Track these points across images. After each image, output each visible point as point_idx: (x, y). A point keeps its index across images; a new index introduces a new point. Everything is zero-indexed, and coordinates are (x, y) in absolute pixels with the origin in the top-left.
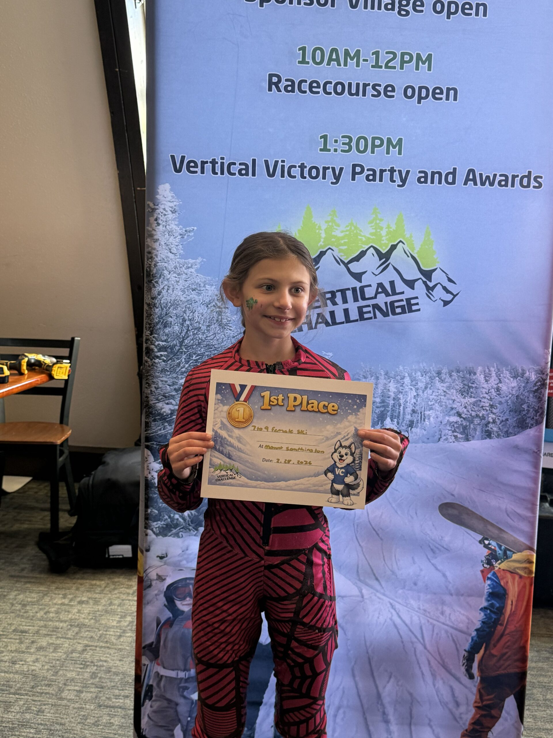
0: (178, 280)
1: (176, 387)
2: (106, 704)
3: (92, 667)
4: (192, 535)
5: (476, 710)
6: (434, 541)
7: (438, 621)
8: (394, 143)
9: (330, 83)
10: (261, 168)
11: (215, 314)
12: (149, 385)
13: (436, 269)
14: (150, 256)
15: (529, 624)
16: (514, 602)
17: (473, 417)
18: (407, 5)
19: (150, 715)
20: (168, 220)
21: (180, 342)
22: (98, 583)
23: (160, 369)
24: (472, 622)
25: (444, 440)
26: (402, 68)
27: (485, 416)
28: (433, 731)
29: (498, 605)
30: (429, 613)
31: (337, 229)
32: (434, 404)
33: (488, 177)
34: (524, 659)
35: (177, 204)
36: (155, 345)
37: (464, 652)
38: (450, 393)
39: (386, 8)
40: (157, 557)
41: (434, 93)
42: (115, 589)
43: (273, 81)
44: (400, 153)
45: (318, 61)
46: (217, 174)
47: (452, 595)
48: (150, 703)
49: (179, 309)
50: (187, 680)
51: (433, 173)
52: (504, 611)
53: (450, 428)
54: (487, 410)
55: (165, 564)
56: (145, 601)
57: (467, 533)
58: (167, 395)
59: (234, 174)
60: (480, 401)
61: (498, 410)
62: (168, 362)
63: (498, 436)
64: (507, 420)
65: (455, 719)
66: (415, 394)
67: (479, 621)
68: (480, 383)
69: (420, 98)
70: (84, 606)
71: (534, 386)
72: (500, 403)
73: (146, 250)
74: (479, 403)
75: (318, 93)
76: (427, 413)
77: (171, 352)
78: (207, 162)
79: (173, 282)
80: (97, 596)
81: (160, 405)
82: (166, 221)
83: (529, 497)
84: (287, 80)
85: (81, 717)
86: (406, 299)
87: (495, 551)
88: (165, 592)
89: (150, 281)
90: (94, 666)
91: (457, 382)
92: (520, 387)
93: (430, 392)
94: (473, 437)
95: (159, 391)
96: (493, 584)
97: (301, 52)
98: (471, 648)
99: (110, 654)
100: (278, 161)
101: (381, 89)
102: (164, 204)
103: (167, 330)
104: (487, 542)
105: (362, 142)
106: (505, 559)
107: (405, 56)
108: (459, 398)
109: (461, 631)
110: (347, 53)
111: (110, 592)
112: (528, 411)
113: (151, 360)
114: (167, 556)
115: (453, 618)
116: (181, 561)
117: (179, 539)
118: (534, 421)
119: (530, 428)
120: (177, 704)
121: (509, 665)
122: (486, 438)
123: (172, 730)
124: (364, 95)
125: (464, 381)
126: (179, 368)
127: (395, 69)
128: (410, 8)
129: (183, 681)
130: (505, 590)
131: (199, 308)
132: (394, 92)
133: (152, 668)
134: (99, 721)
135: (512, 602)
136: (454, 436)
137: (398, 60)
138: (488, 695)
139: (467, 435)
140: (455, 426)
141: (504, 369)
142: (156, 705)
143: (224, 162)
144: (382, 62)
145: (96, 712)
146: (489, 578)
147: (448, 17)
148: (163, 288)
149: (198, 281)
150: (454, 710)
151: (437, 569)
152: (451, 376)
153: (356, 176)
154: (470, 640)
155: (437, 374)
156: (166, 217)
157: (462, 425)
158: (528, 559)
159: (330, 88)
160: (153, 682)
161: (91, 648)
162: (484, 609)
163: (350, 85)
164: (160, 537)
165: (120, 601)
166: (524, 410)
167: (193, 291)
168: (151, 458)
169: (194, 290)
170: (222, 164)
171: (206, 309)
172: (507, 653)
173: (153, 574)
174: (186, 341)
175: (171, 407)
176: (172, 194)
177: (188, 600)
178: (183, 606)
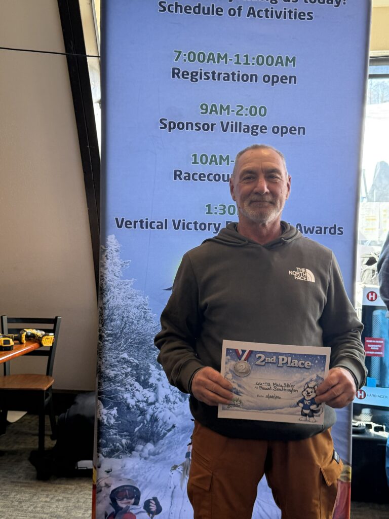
0: (119, 292)
1: (118, 359)
4: (128, 457)
9: (212, 174)
10: (170, 224)
11: (142, 313)
12: (101, 359)
14: (102, 278)
16: (338, 500)
18: (257, 129)
21: (121, 331)
22: (70, 487)
23: (108, 348)
33: (309, 229)
35: (119, 246)
36: (105, 333)
39: (244, 131)
40: (106, 471)
42: (81, 491)
43: (177, 174)
45: (204, 162)
46: (143, 228)
49: (120, 310)
55: (110, 476)
56: (97, 501)
58: (112, 364)
59: (154, 228)
62: (113, 344)
70: (60, 503)
73: (100, 274)
75: (204, 180)
77: (115, 337)
78: (137, 222)
79: (116, 294)
81: (108, 371)
82: (112, 257)
84: (185, 173)
88: (111, 495)
89: (102, 294)
95: (107, 362)
97: (194, 157)
100: (181, 220)
102: (111, 247)
103: (113, 324)
105: (232, 207)
110: (221, 157)
111: (78, 493)
113: (103, 342)
114: (111, 471)
116: (120, 474)
117: (119, 459)
126: (120, 348)
128: (258, 131)
131: (133, 310)
147: (282, 136)
148: (110, 298)
149: (132, 293)
156: (112, 254)
158: (347, 471)
159: (211, 177)
163: (223, 175)
164: (107, 458)
165: (85, 500)
167: (129, 299)
168: (102, 406)
170: (147, 222)
171: (137, 310)
173: (102, 483)
174: (124, 330)
175: (115, 372)
176: (116, 241)
177: (125, 500)
178: (122, 504)
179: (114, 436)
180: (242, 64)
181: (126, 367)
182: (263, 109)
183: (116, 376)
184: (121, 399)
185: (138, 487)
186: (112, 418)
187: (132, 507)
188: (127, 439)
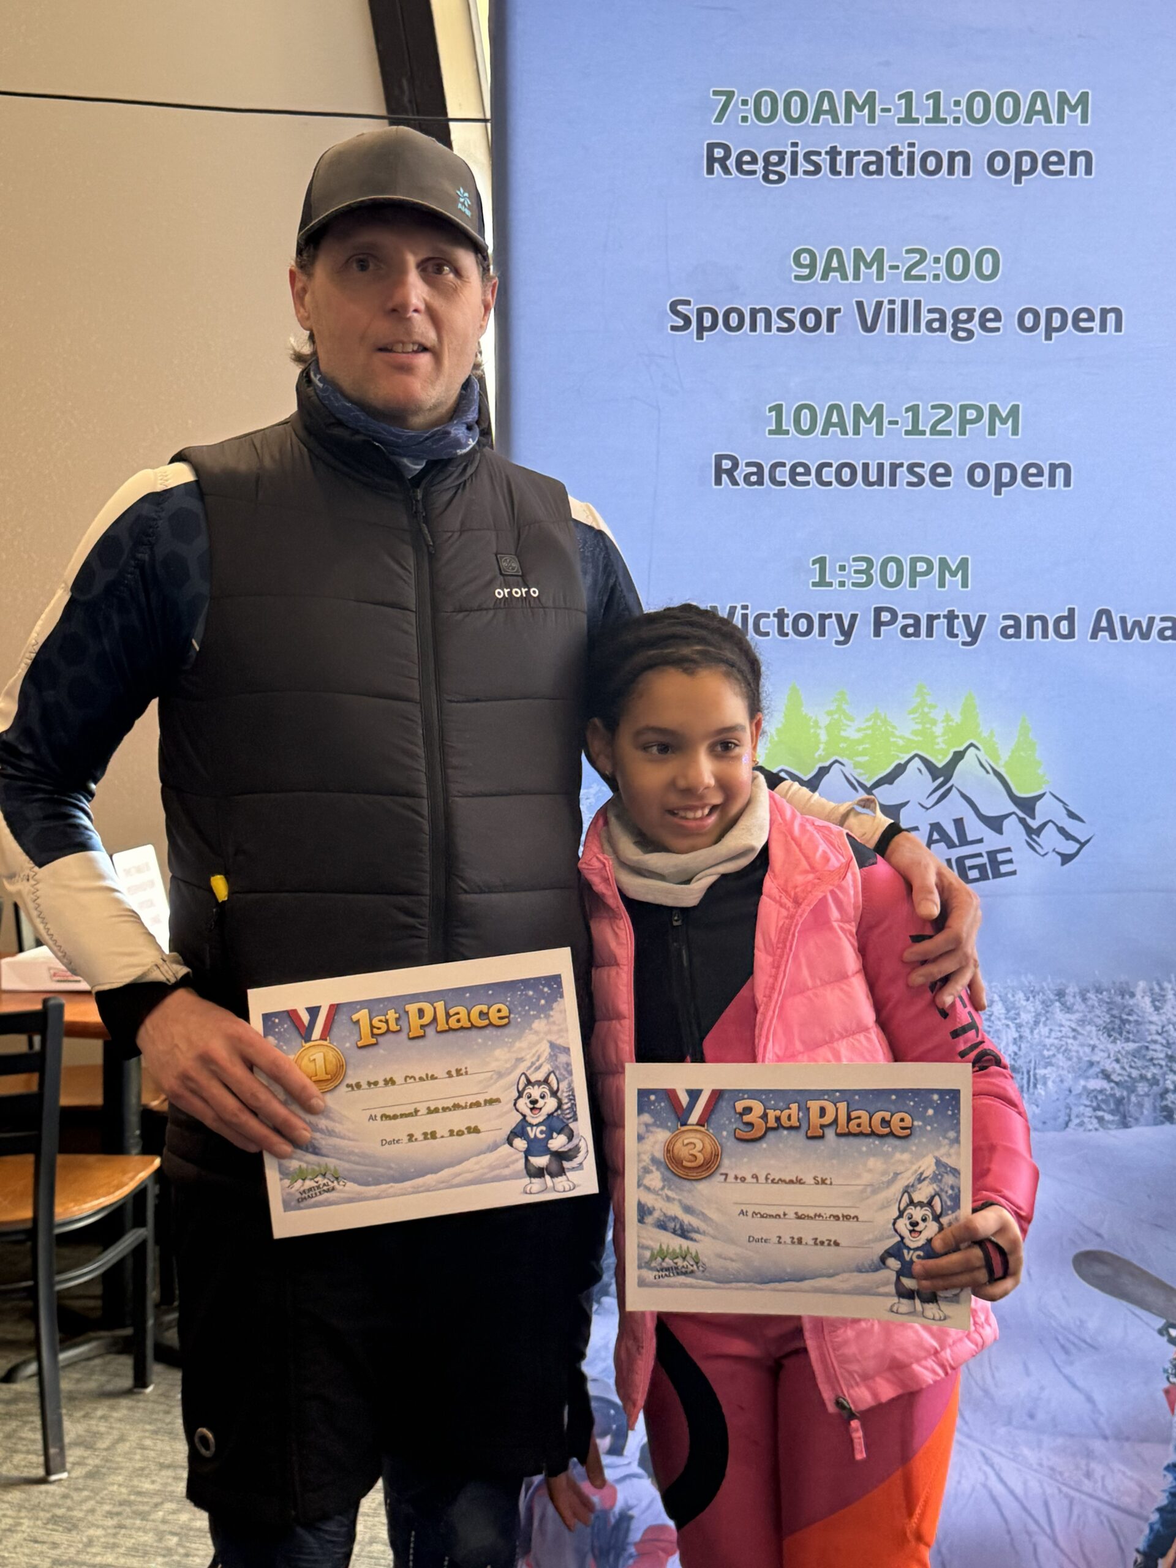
6: (1066, 1329)
7: (1079, 1491)
8: (954, 568)
9: (830, 465)
17: (1134, 1080)
18: (970, 319)
24: (1150, 1492)
25: (1076, 1125)
26: (963, 432)
27: (1158, 1077)
30: (1061, 1473)
31: (849, 726)
32: (1054, 1055)
33: (1137, 624)
37: (1136, 1554)
38: (1085, 1033)
39: (930, 329)
41: (1026, 474)
43: (724, 467)
44: (965, 584)
45: (806, 428)
47: (1106, 1438)
51: (1031, 620)
53: (1088, 1103)
54: (1161, 1067)
57: (1133, 1310)
60: (1147, 1048)
66: (1016, 1035)
67: (1164, 1491)
68: (1144, 1012)
69: (999, 486)
74: (1144, 1052)
75: (807, 483)
76: (1041, 1072)
84: (748, 465)
86: (988, 853)
91: (1098, 1012)
93: (1045, 1031)
94: (1137, 1119)
97: (774, 413)
98: (1150, 1546)
100: (735, 607)
101: (925, 472)
104: (1173, 1332)
105: (892, 565)
107: (968, 411)
108: (1103, 1042)
109: (1127, 1512)
110: (858, 410)
115: (1109, 1484)
122: (1162, 1123)
124: (893, 483)
125: (1111, 1009)
127: (950, 434)
128: (974, 326)
132: (950, 476)
136: (1097, 1118)
137: (954, 418)
139: (1124, 1117)
140: (1100, 1098)
144: (925, 424)
151: (1074, 1385)
152: (1084, 999)
153: (883, 628)
154: (1147, 1530)
155: (1057, 995)
157: (1113, 1095)
159: (828, 474)
162: (1171, 1468)
163: (866, 466)
180: (922, 121)
182: (988, 259)
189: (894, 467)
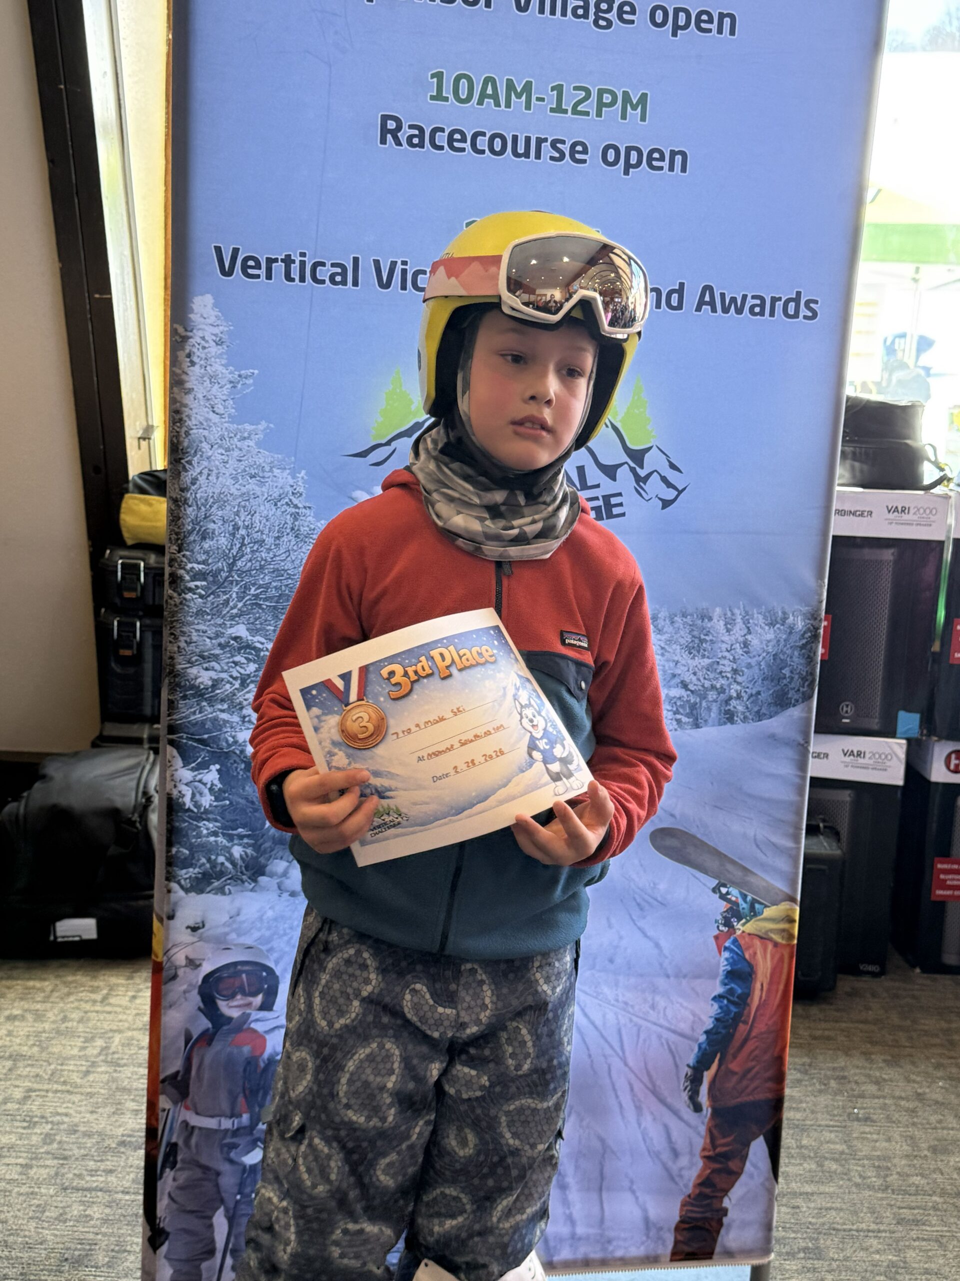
0: (226, 459)
1: (222, 640)
2: (75, 1184)
3: (44, 1125)
4: (247, 891)
5: (704, 1163)
6: (642, 890)
7: (646, 1020)
9: (484, 134)
10: (367, 273)
11: (288, 517)
12: (176, 638)
13: (650, 449)
14: (177, 417)
15: (788, 1021)
16: (765, 985)
17: (706, 689)
18: (609, 10)
19: (173, 1195)
20: (209, 355)
21: (229, 565)
23: (195, 610)
24: (700, 1019)
26: (599, 114)
27: (725, 687)
28: (637, 1198)
29: (739, 991)
30: (632, 1006)
33: (733, 300)
34: (780, 1078)
35: (226, 329)
36: (184, 569)
37: (687, 1069)
38: (671, 650)
39: (575, 15)
40: (188, 927)
41: (650, 158)
42: (69, 994)
43: (389, 127)
45: (463, 97)
46: (293, 280)
47: (668, 976)
48: (172, 1173)
49: (228, 508)
50: (236, 1133)
52: (749, 1000)
54: (728, 678)
55: (201, 939)
56: (164, 1003)
57: (694, 876)
58: (206, 654)
59: (323, 282)
60: (718, 663)
61: (745, 677)
62: (209, 599)
63: (745, 719)
64: (759, 693)
65: (672, 1178)
67: (711, 1017)
68: (718, 633)
69: (628, 166)
70: (17, 1023)
71: (800, 639)
72: (749, 666)
74: (715, 666)
75: (463, 150)
77: (214, 582)
78: (276, 260)
79: (217, 463)
80: (38, 1006)
81: (193, 671)
82: (206, 359)
83: (790, 817)
84: (411, 127)
85: (33, 1208)
86: (603, 497)
87: (736, 904)
88: (200, 987)
89: (178, 460)
90: (47, 1123)
91: (682, 633)
92: (779, 641)
94: (706, 721)
95: (192, 647)
96: (732, 957)
97: (435, 80)
98: (698, 1062)
99: (74, 1103)
100: (396, 262)
102: (203, 330)
103: (206, 545)
104: (724, 890)
106: (751, 919)
107: (605, 95)
108: (684, 658)
109: (682, 1035)
110: (510, 86)
111: (62, 999)
112: (792, 678)
113: (180, 595)
114: (204, 926)
115: (669, 1013)
116: (227, 934)
117: (224, 897)
118: (801, 695)
119: (794, 706)
120: (218, 1174)
121: (756, 1088)
122: (725, 723)
123: (210, 1218)
124: (538, 156)
125: (693, 630)
126: (228, 609)
127: (588, 115)
128: (613, 16)
129: (229, 1134)
130: (750, 965)
131: (262, 508)
132: (587, 153)
133: (176, 1115)
134: (66, 1213)
135: (762, 985)
136: (677, 720)
137: (593, 101)
138: (724, 1137)
139: (697, 719)
140: (678, 704)
141: (755, 611)
142: (183, 1177)
143: (305, 261)
144: (568, 104)
145: (59, 1199)
146: (726, 949)
147: (674, 34)
148: (201, 473)
149: (260, 461)
150: (670, 1164)
151: (645, 935)
152: (672, 622)
154: (696, 1049)
156: (206, 351)
158: (788, 916)
159: (482, 143)
160: (178, 1137)
161: (37, 1093)
162: (717, 998)
163: (515, 139)
164: (193, 894)
165: (81, 1014)
166: (785, 678)
167: (251, 478)
168: (179, 762)
169: (254, 477)
170: (303, 264)
171: (274, 510)
172: (754, 1067)
173: (180, 958)
174: (239, 563)
175: (212, 674)
176: (216, 312)
177: (239, 1000)
178: (230, 1009)
179: (212, 839)
181: (243, 661)
183: (216, 684)
184: (229, 746)
185: (271, 965)
186: (206, 791)
187: (256, 1015)
188: (246, 846)
189: (540, 141)
